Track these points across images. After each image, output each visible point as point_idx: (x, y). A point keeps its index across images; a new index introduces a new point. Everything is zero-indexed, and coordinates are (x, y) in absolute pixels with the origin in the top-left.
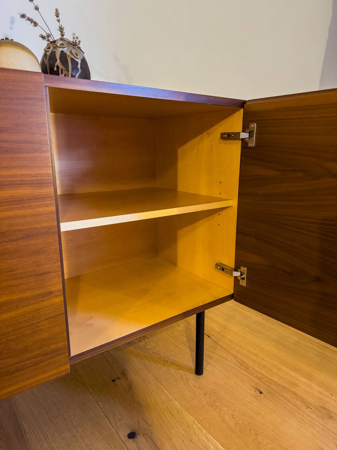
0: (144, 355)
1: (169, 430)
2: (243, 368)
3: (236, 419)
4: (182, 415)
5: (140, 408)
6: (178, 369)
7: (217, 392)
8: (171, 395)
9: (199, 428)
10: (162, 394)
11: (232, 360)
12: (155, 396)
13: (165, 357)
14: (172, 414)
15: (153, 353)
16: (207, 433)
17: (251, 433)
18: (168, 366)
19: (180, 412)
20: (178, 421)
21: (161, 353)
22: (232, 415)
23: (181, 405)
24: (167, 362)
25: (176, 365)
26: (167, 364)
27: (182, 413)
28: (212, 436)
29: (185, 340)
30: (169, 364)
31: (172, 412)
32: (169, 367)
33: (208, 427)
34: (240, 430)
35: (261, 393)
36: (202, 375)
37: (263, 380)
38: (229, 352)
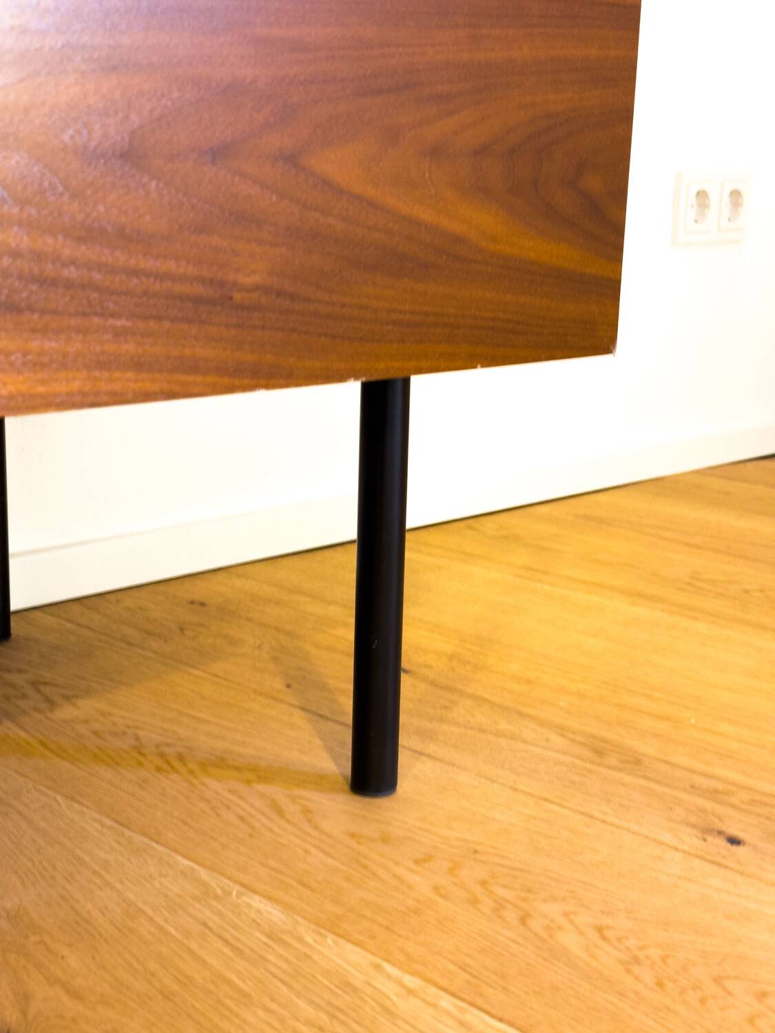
0: (42, 743)
1: (227, 1013)
2: (613, 761)
3: (627, 943)
4: (298, 946)
5: (26, 937)
6: (248, 782)
7: (492, 850)
8: (223, 875)
9: (411, 992)
10: (165, 876)
11: (547, 740)
12: (121, 882)
13: (168, 745)
14: (239, 945)
15: (96, 733)
16: (460, 1008)
17: (730, 993)
18: (191, 772)
19: (284, 937)
20: (274, 970)
21: (141, 733)
22: (600, 930)
23: (287, 907)
24: (181, 757)
25: (237, 769)
26: (185, 764)
27: (300, 940)
28: (501, 1020)
29: (279, 684)
30: (192, 766)
31: (238, 940)
32: (195, 777)
33: (468, 982)
34: (660, 984)
35: (734, 841)
36: (394, 796)
37: (734, 800)
38: (520, 714)
